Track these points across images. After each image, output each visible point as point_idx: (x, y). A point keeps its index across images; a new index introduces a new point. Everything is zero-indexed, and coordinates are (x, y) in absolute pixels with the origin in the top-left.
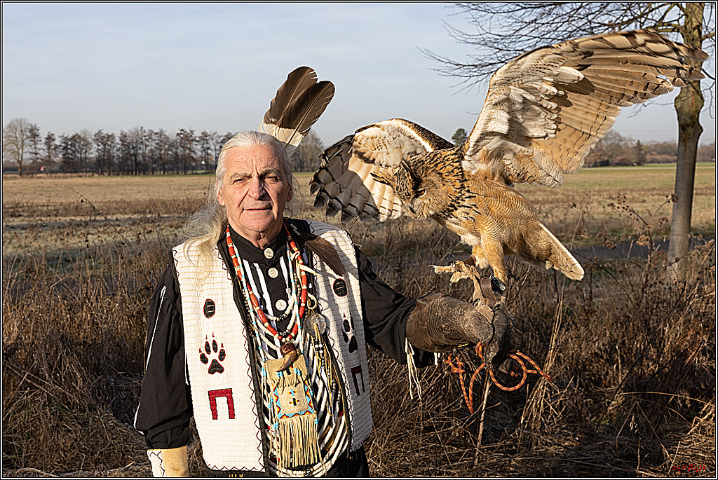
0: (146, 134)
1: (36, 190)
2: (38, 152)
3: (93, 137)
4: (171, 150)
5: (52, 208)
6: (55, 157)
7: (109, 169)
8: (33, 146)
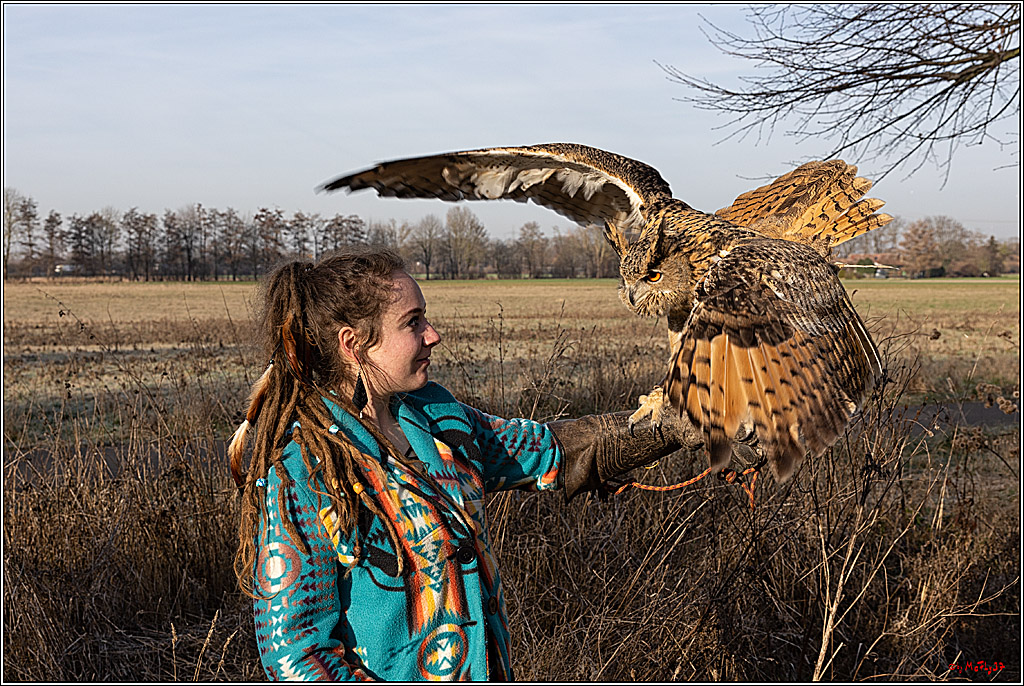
0: (206, 216)
1: (30, 304)
2: (33, 242)
3: (122, 220)
4: (246, 243)
5: (51, 331)
6: (62, 251)
7: (147, 270)
8: (27, 233)
